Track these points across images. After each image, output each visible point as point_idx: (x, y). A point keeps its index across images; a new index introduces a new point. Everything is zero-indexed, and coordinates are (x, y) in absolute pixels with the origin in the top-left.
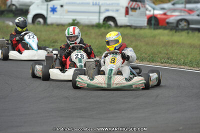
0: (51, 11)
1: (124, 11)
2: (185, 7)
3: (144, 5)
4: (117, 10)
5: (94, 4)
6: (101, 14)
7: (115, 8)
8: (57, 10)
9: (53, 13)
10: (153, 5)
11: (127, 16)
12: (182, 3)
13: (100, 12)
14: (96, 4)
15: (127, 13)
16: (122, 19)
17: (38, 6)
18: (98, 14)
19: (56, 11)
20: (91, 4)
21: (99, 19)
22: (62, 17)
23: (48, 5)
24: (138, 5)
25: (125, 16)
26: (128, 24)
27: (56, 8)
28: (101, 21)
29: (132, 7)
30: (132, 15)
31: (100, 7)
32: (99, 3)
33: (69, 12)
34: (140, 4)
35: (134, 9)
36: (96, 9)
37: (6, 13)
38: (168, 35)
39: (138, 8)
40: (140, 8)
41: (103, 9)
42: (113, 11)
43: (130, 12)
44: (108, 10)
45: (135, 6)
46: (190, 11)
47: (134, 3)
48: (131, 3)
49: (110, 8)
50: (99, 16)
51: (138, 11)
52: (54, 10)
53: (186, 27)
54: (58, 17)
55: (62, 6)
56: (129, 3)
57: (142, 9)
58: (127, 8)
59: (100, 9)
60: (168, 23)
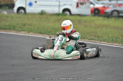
1: (75, 5)
2: (117, 3)
4: (71, 5)
5: (57, 1)
6: (60, 7)
7: (70, 3)
13: (59, 6)
15: (77, 6)
16: (74, 10)
17: (21, 2)
18: (58, 7)
21: (59, 10)
22: (36, 9)
23: (26, 1)
24: (85, 1)
25: (77, 8)
29: (81, 2)
30: (80, 8)
33: (40, 5)
35: (82, 4)
36: (57, 3)
40: (86, 3)
41: (62, 4)
42: (68, 5)
43: (80, 6)
44: (65, 5)
45: (83, 2)
46: (120, 5)
51: (84, 5)
52: (31, 4)
54: (33, 9)
55: (36, 2)
57: (88, 4)
58: (77, 4)
59: (59, 4)
60: (106, 13)
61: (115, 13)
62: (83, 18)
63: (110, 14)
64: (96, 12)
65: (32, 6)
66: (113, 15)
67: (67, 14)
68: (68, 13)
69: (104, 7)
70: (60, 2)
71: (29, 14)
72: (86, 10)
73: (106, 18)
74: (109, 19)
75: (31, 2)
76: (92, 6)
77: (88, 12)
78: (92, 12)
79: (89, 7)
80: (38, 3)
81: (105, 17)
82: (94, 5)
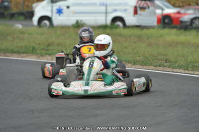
0: (57, 13)
1: (132, 10)
3: (153, 3)
4: (125, 10)
5: (101, 5)
6: (108, 15)
7: (123, 8)
8: (63, 11)
9: (60, 15)
11: (136, 15)
13: (106, 13)
14: (103, 4)
15: (136, 12)
16: (130, 20)
17: (43, 7)
18: (104, 15)
19: (62, 13)
20: (98, 4)
21: (106, 20)
22: (68, 18)
23: (52, 7)
24: (147, 4)
25: (134, 16)
26: (137, 24)
27: (62, 9)
28: (109, 22)
29: (141, 6)
30: (140, 15)
32: (106, 3)
33: (75, 13)
34: (149, 3)
35: (143, 8)
36: (103, 9)
37: (16, 16)
38: (176, 35)
39: (147, 7)
40: (149, 7)
41: (110, 9)
42: (121, 11)
43: (139, 12)
44: (115, 10)
45: (143, 5)
47: (143, 2)
48: (140, 2)
49: (118, 8)
50: (106, 17)
51: (147, 10)
52: (60, 11)
54: (64, 18)
55: (68, 7)
56: (137, 2)
57: (151, 8)
58: (136, 8)
59: (106, 9)
60: (181, 22)
61: (197, 23)
62: (145, 31)
63: (189, 23)
64: (166, 21)
65: (62, 15)
66: (194, 25)
67: (118, 25)
68: (120, 23)
69: (179, 13)
70: (106, 6)
71: (57, 27)
72: (149, 18)
73: (182, 31)
74: (187, 33)
75: (60, 7)
76: (159, 12)
77: (153, 21)
78: (159, 21)
79: (155, 13)
80: (71, 8)
81: (181, 28)
82: (163, 10)
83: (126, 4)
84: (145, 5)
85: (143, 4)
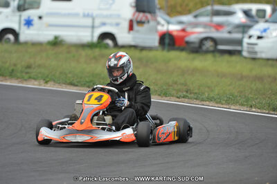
0: (25, 24)
1: (126, 25)
2: (211, 21)
4: (118, 24)
5: (86, 16)
6: (95, 30)
7: (114, 21)
8: (33, 22)
9: (29, 27)
10: (167, 18)
11: (131, 32)
12: (207, 15)
13: (93, 27)
14: (88, 15)
15: (131, 28)
16: (124, 37)
18: (90, 30)
19: (32, 25)
20: (81, 14)
21: (92, 36)
22: (40, 32)
23: (20, 16)
24: (147, 17)
25: (129, 33)
26: (133, 44)
27: (32, 20)
28: (95, 39)
29: (139, 19)
30: (138, 31)
31: (93, 19)
32: (92, 13)
33: (50, 26)
34: (149, 15)
35: (140, 23)
36: (88, 22)
39: (146, 21)
40: (148, 22)
41: (97, 22)
42: (111, 25)
43: (136, 27)
44: (104, 24)
45: (142, 18)
46: (219, 26)
47: (142, 14)
48: (137, 14)
49: (107, 21)
50: (93, 32)
51: (146, 26)
53: (212, 49)
54: (35, 32)
55: (40, 17)
56: (134, 15)
57: (152, 23)
58: (131, 22)
59: (93, 22)
60: (187, 43)
61: (209, 44)
63: (197, 45)
64: (167, 40)
65: (31, 27)
66: (204, 48)
67: (108, 44)
69: (184, 30)
72: (148, 36)
75: (29, 17)
77: (154, 41)
83: (119, 16)
84: (144, 19)
85: (141, 16)
